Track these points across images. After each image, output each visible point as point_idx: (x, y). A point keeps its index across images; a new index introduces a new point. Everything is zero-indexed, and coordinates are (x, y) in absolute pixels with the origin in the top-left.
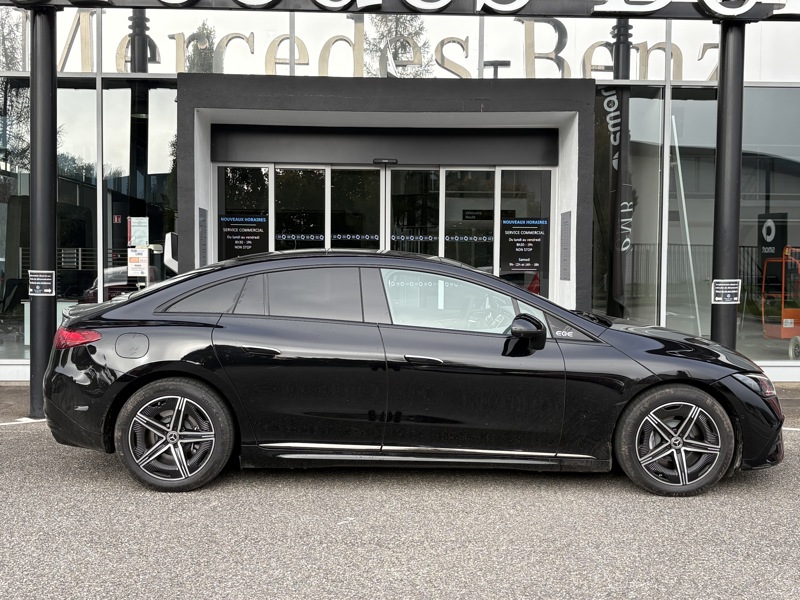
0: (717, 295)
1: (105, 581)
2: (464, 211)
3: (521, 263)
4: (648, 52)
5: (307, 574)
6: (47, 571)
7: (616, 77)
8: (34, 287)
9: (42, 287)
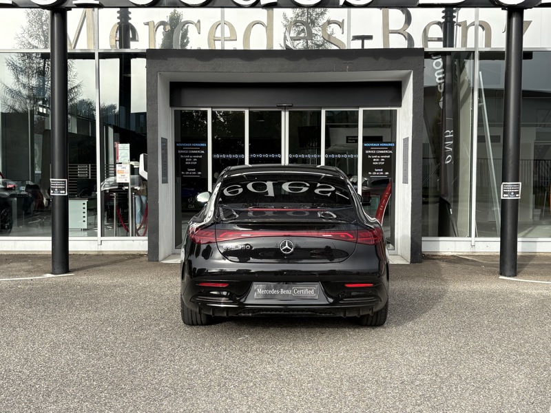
0: (505, 193)
1: (88, 371)
2: (347, 137)
3: (377, 172)
4: (467, 28)
5: (214, 368)
6: (53, 365)
7: (445, 46)
8: (54, 189)
9: (59, 190)
